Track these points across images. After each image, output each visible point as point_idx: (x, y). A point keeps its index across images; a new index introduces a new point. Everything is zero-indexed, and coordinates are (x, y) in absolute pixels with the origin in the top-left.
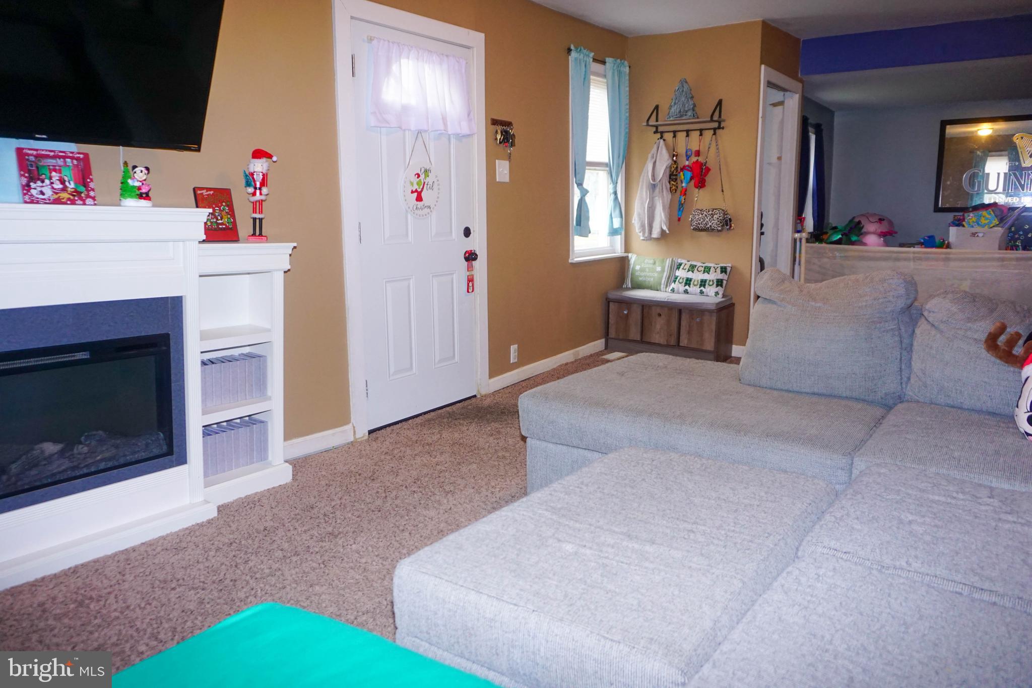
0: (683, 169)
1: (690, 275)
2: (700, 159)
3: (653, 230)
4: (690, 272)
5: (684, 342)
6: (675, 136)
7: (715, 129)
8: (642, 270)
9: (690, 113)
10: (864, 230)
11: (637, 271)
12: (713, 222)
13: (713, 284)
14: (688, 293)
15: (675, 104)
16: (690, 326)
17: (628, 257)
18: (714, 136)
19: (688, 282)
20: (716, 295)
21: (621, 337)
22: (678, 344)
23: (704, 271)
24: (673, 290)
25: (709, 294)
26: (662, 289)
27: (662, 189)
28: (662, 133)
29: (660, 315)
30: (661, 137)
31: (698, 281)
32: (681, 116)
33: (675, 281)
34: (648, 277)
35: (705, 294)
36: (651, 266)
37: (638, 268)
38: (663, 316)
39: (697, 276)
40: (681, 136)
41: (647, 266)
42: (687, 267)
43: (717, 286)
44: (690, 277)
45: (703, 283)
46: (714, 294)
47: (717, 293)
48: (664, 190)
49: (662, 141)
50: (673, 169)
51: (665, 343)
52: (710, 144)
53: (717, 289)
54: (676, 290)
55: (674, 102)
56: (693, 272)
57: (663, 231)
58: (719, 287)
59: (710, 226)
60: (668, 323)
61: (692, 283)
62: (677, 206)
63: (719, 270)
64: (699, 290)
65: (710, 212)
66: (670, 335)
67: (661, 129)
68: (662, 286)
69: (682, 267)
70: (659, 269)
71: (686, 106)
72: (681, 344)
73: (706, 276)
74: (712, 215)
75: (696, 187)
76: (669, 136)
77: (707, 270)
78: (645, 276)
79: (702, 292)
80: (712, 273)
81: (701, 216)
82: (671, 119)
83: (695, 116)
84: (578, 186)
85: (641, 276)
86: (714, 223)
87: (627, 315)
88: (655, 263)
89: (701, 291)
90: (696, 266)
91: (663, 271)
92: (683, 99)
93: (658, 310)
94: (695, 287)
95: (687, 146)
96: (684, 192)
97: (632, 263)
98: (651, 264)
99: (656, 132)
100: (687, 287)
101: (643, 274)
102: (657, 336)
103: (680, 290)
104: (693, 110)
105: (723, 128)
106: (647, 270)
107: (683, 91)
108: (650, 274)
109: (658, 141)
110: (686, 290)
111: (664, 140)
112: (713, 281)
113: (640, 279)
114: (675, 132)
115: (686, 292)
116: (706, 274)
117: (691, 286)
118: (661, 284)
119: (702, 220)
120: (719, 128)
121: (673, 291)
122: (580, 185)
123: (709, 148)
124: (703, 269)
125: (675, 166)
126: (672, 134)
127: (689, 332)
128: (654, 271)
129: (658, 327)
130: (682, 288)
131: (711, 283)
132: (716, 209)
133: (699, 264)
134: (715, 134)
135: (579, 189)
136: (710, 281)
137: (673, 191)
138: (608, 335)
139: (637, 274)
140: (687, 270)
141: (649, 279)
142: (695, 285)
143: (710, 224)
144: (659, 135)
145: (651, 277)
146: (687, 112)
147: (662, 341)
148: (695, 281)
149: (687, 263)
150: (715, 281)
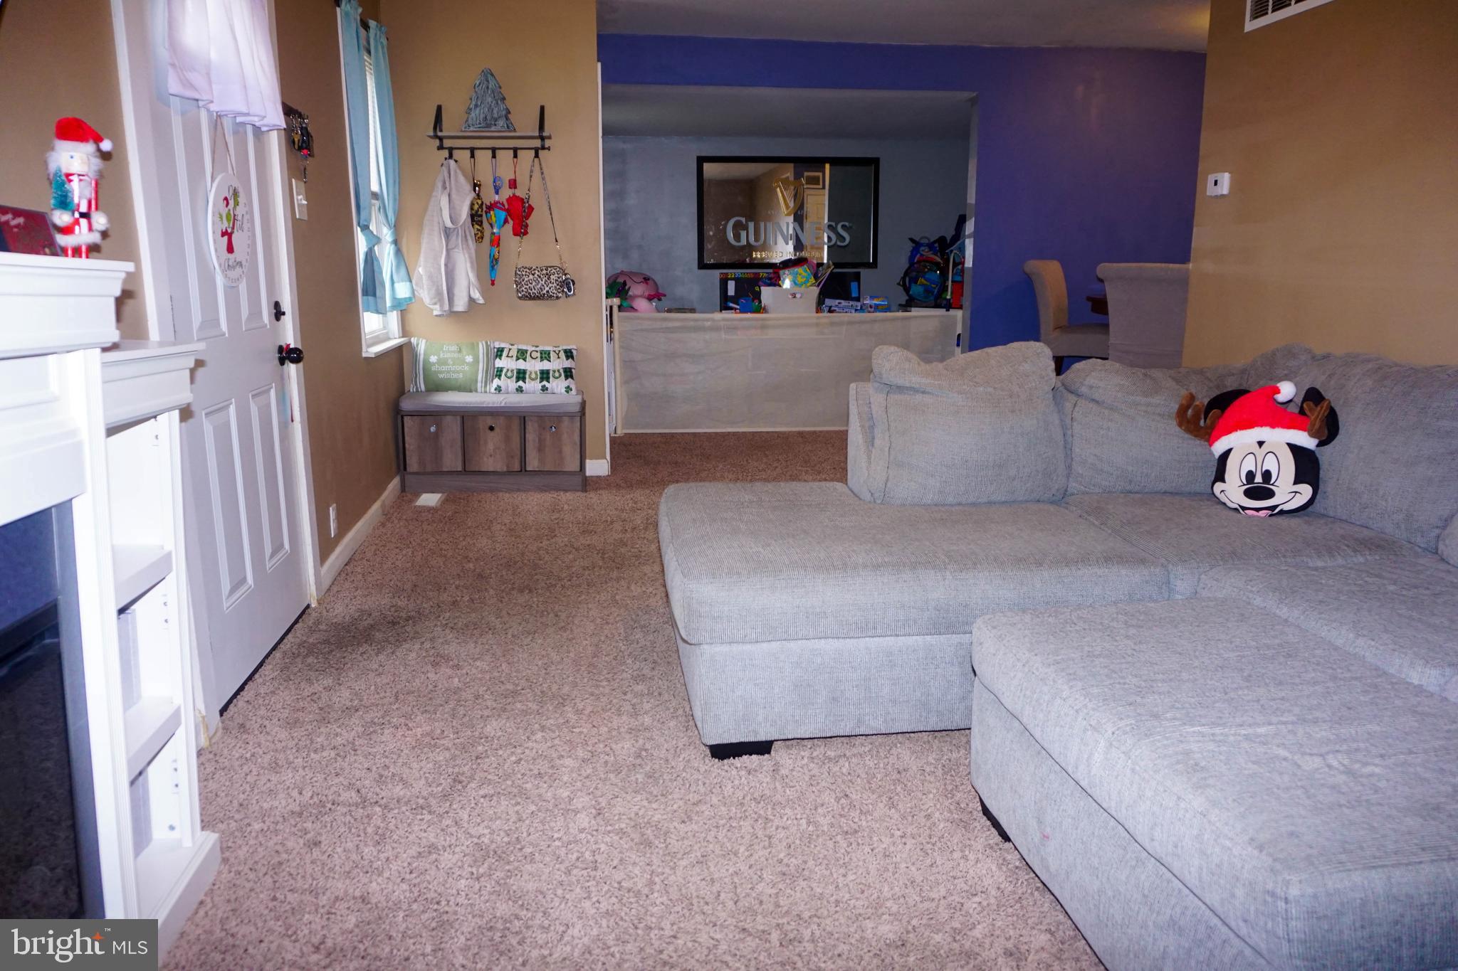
0: (492, 207)
1: (521, 365)
2: (519, 193)
3: (456, 299)
4: (521, 361)
5: (533, 463)
6: (473, 156)
7: (537, 151)
8: (440, 362)
9: (501, 123)
10: (630, 293)
11: (434, 364)
12: (550, 285)
13: (560, 375)
14: (522, 391)
15: (476, 106)
16: (540, 440)
17: (410, 343)
18: (536, 160)
19: (521, 375)
20: (567, 392)
21: (429, 469)
22: (523, 470)
23: (541, 357)
24: (499, 389)
25: (556, 391)
26: (479, 390)
27: (466, 236)
28: (451, 150)
29: (491, 428)
30: (451, 156)
31: (536, 373)
32: (488, 126)
33: (499, 377)
34: (454, 372)
35: (549, 391)
36: (456, 355)
37: (433, 359)
38: (497, 430)
39: (533, 366)
40: (483, 157)
41: (448, 355)
42: (514, 353)
43: (567, 378)
44: (522, 367)
45: (545, 375)
46: (563, 390)
47: (568, 389)
48: (469, 238)
49: (452, 162)
50: (476, 207)
51: (505, 469)
52: (532, 171)
53: (567, 383)
54: (503, 388)
55: (474, 103)
56: (525, 360)
57: (472, 300)
58: (570, 379)
59: (548, 292)
60: (507, 439)
61: (527, 376)
62: (487, 261)
63: (562, 355)
64: (539, 386)
65: (544, 272)
66: (512, 457)
67: (447, 143)
68: (479, 385)
69: (505, 354)
70: (469, 359)
71: (495, 111)
72: (529, 468)
73: (546, 365)
74: (548, 276)
75: (516, 233)
76: (464, 156)
77: (545, 356)
78: (448, 372)
79: (544, 389)
80: (554, 361)
81: (531, 277)
82: (472, 129)
83: (510, 127)
84: (362, 231)
85: (441, 372)
86: (551, 288)
87: (437, 434)
88: (460, 351)
89: (544, 386)
90: (526, 351)
91: (476, 361)
92: (490, 99)
93: (490, 421)
94: (533, 382)
95: (494, 172)
96: (496, 242)
97: (422, 352)
98: (454, 352)
99: (441, 147)
100: (521, 383)
101: (444, 368)
102: (491, 460)
103: (510, 389)
104: (507, 119)
105: (549, 149)
106: (450, 362)
107: (488, 88)
108: (459, 368)
109: (445, 162)
110: (520, 387)
111: (456, 161)
112: (558, 371)
113: (441, 376)
114: (472, 151)
115: (520, 390)
116: (545, 361)
117: (527, 380)
118: (476, 381)
119: (534, 283)
120: (543, 148)
121: (500, 391)
122: (365, 228)
123: (531, 176)
124: (539, 355)
125: (480, 202)
126: (468, 153)
127: (540, 449)
128: (463, 362)
129: (491, 446)
130: (512, 385)
131: (557, 374)
132: (550, 267)
133: (530, 349)
134: (537, 156)
135: (364, 235)
136: (554, 371)
137: (479, 238)
138: (405, 469)
139: (433, 368)
140: (515, 358)
141: (455, 376)
142: (533, 380)
143: (547, 289)
144: (446, 153)
145: (458, 372)
146: (496, 120)
147: (501, 467)
148: (531, 373)
149: (511, 347)
150: (562, 371)
